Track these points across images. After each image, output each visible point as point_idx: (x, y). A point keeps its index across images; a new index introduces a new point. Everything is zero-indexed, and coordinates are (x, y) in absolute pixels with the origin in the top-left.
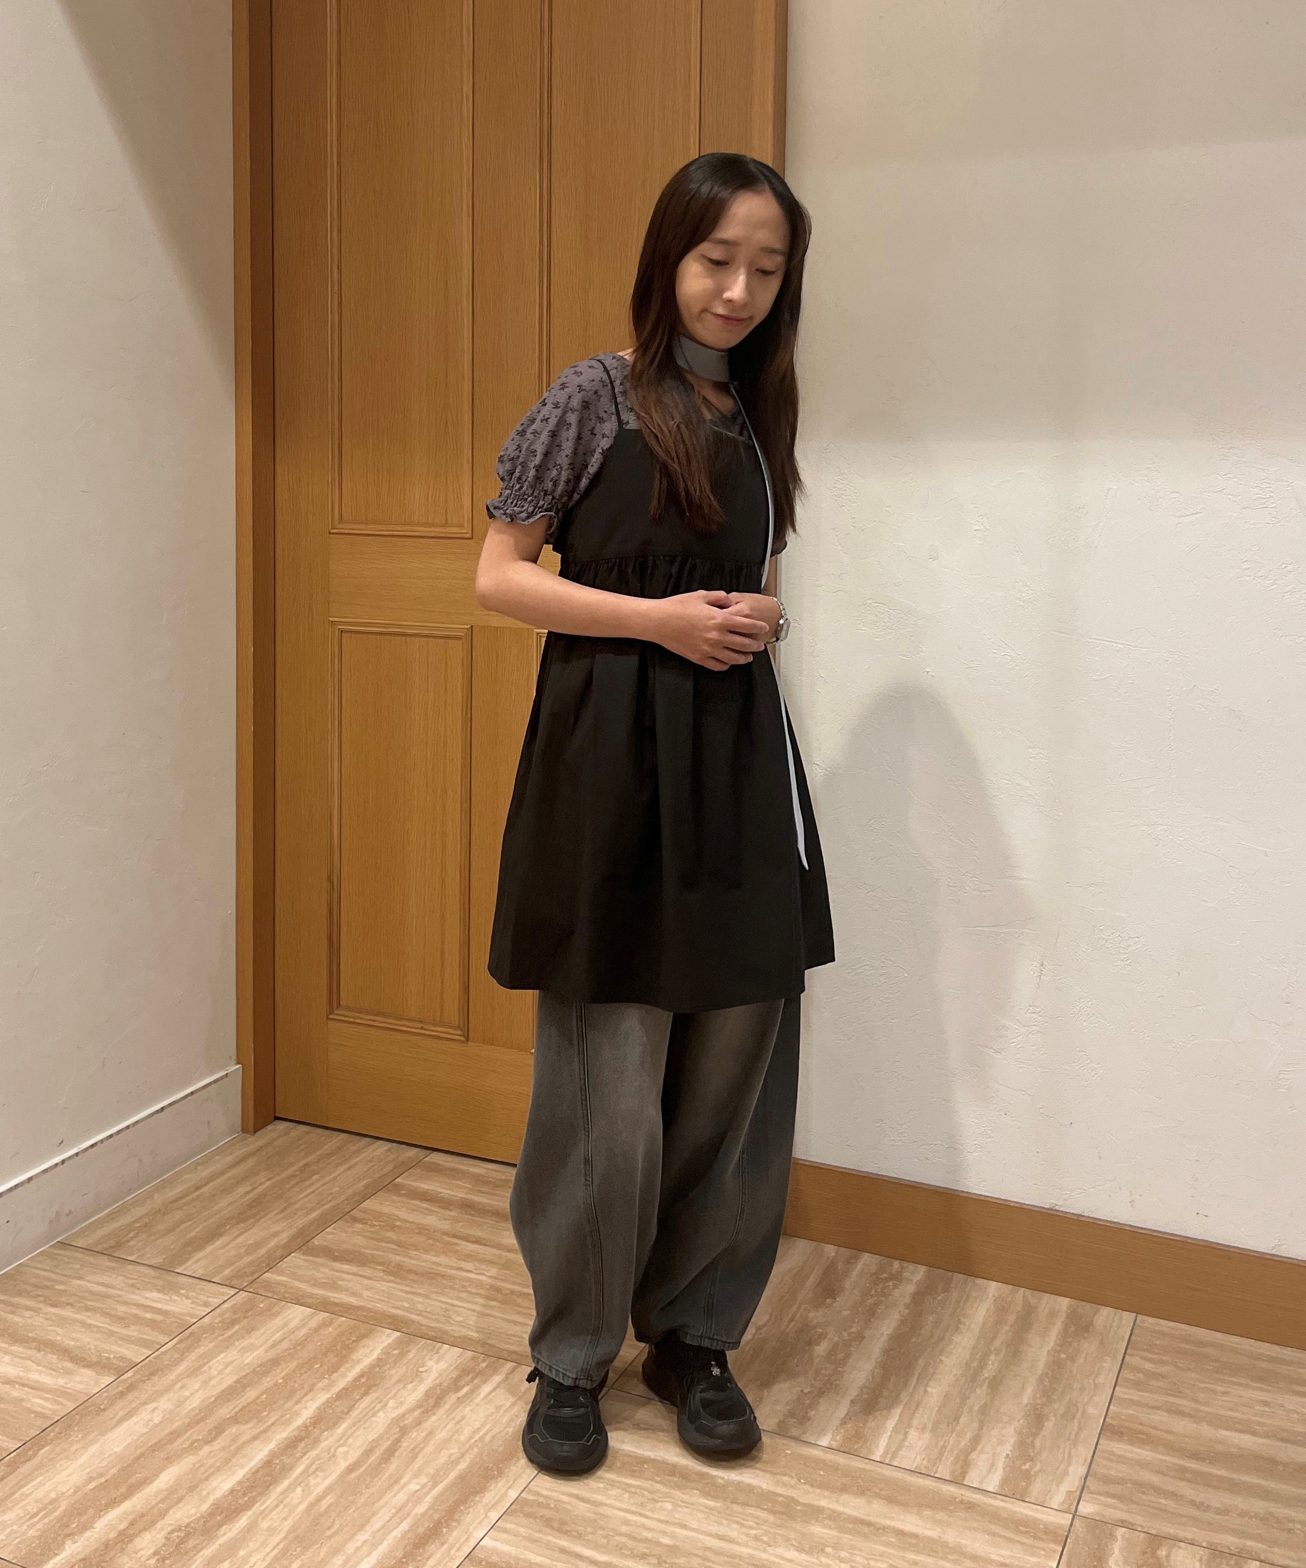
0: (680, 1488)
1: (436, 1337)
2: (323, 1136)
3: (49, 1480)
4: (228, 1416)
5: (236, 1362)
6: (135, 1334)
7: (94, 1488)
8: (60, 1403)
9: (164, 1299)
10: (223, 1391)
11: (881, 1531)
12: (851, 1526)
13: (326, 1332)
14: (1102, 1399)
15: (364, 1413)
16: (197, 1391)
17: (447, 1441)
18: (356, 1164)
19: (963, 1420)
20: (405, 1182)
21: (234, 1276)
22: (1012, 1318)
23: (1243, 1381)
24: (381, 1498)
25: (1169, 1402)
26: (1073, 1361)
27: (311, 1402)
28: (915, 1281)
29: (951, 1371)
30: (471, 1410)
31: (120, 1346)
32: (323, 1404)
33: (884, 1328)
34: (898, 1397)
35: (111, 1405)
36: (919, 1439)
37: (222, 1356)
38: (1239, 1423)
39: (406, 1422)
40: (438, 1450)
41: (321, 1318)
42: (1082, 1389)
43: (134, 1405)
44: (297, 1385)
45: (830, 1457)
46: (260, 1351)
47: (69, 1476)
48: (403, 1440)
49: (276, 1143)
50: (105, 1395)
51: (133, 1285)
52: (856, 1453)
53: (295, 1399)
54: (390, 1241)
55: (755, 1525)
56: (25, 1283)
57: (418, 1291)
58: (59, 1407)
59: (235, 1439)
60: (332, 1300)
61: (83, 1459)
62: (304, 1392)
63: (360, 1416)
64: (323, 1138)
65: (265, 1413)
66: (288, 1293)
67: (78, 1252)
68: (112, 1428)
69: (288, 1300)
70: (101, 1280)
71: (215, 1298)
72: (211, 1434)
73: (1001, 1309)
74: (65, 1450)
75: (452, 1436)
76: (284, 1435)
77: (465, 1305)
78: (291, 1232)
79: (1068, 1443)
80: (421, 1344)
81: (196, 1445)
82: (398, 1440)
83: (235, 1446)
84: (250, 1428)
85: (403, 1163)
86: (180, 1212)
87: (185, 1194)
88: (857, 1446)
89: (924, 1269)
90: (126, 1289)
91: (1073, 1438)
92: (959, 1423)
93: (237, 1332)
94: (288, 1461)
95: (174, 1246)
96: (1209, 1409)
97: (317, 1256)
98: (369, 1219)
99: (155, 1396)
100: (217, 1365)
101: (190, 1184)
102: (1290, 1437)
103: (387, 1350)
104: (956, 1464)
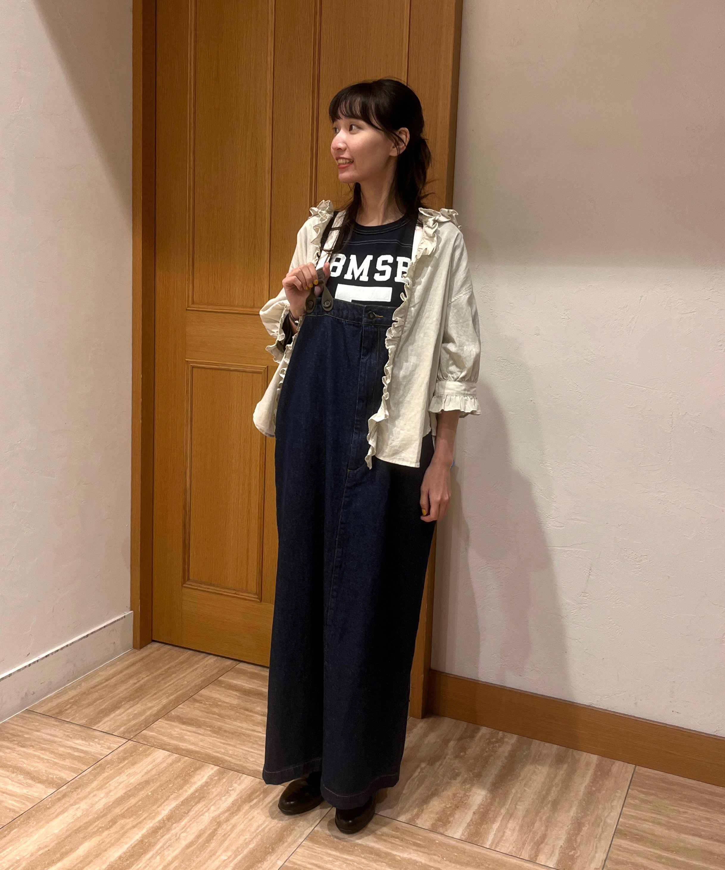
0: (375, 861)
1: (239, 770)
2: (179, 651)
3: (16, 849)
4: (119, 814)
5: (125, 782)
6: (69, 764)
7: (42, 854)
8: (24, 804)
9: (86, 744)
10: (117, 799)
13: (175, 766)
14: (615, 814)
15: (197, 814)
17: (243, 831)
18: (196, 669)
19: (537, 825)
20: (225, 679)
21: (125, 732)
23: (695, 806)
24: (205, 863)
25: (653, 817)
26: (600, 792)
27: (167, 806)
28: (511, 743)
29: (530, 797)
30: (258, 813)
31: (59, 771)
32: (174, 807)
33: (493, 770)
34: (499, 811)
35: (53, 806)
36: (511, 836)
37: (117, 778)
38: (694, 831)
39: (221, 819)
40: (238, 836)
41: (174, 758)
42: (604, 809)
43: (66, 806)
44: (159, 796)
45: (460, 845)
46: (139, 776)
47: (28, 846)
48: (218, 830)
49: (152, 655)
50: (50, 799)
51: (68, 736)
52: (476, 843)
53: (158, 805)
54: (214, 713)
56: (7, 733)
57: (229, 743)
58: (23, 806)
59: (122, 828)
60: (181, 747)
61: (35, 837)
62: (163, 800)
63: (194, 816)
64: (179, 653)
65: (141, 812)
66: (156, 742)
67: (38, 716)
68: (54, 819)
69: (156, 746)
70: (49, 732)
71: (114, 744)
72: (109, 823)
73: (559, 761)
74: (26, 831)
75: (247, 828)
76: (151, 825)
77: (256, 752)
78: (159, 707)
79: (596, 840)
80: (230, 774)
81: (100, 830)
82: (216, 830)
83: (123, 831)
84: (132, 821)
85: (224, 668)
86: (97, 694)
87: (100, 683)
88: (475, 839)
89: (515, 737)
90: (63, 738)
91: (598, 836)
92: (534, 827)
93: (126, 764)
94: (153, 841)
95: (92, 714)
96: (675, 822)
97: (174, 721)
98: (203, 700)
99: (78, 801)
100: (114, 783)
101: (103, 678)
102: (721, 839)
103: (211, 777)
104: (532, 851)
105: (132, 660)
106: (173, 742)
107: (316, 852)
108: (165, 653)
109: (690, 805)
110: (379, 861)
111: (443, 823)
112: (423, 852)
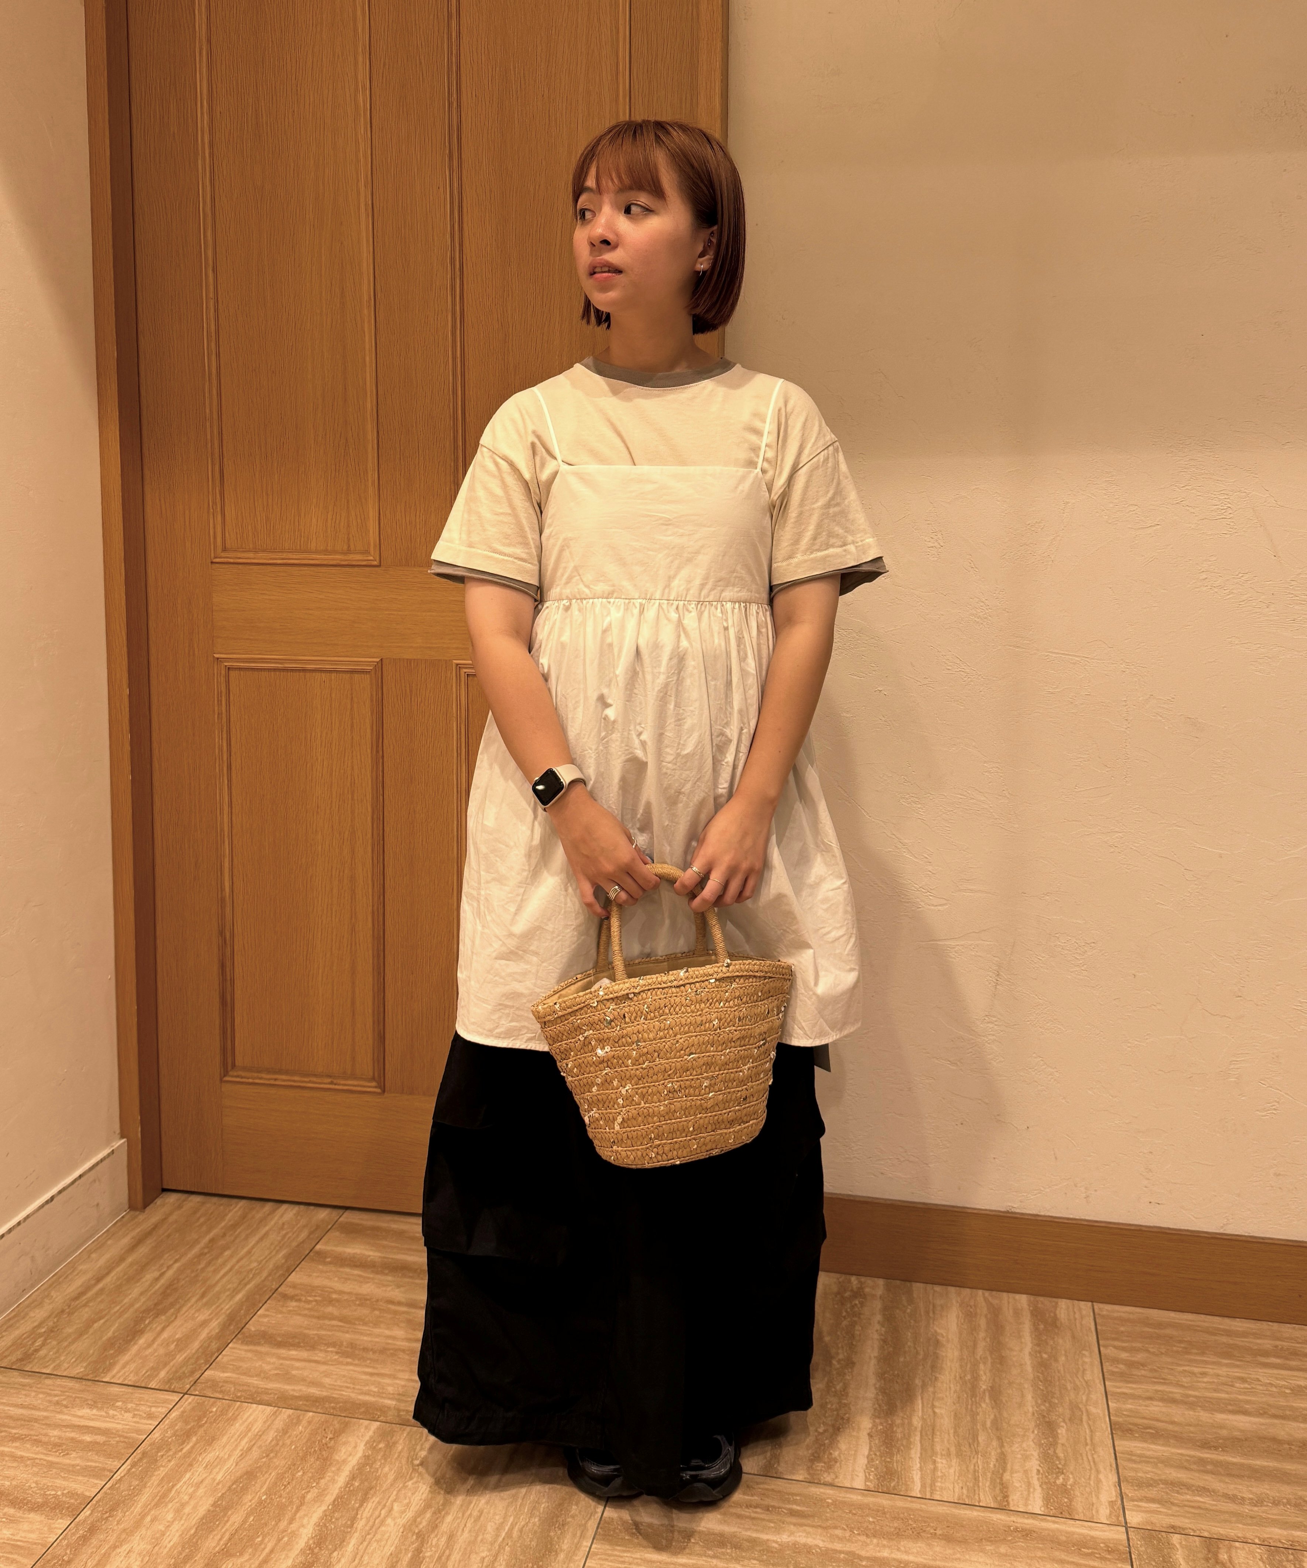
0: (737, 1560)
2: (222, 1204)
4: (217, 1549)
5: (206, 1482)
6: (78, 1461)
9: (101, 1416)
10: (202, 1519)
13: (296, 1433)
15: (371, 1523)
16: (172, 1522)
17: (472, 1543)
18: (266, 1234)
19: (981, 1439)
20: (328, 1248)
21: (171, 1379)
22: (982, 1323)
23: (1213, 1359)
25: (1157, 1391)
26: (1056, 1360)
27: (306, 1518)
28: (878, 1297)
29: (949, 1388)
31: (64, 1478)
32: (321, 1518)
33: (869, 1351)
34: (910, 1424)
35: (76, 1554)
36: (950, 1467)
37: (188, 1476)
38: (1231, 1404)
39: (421, 1526)
40: (467, 1555)
41: (286, 1417)
42: (1076, 1389)
43: (103, 1551)
44: (284, 1500)
45: (870, 1500)
46: (230, 1464)
48: (423, 1549)
49: (171, 1220)
50: (65, 1542)
51: (58, 1403)
52: (895, 1492)
53: (287, 1517)
54: (332, 1318)
60: (291, 1393)
62: (295, 1507)
63: (367, 1528)
64: (222, 1207)
65: (259, 1539)
66: (239, 1391)
69: (243, 1399)
70: (19, 1401)
71: (158, 1407)
73: (970, 1315)
75: (476, 1538)
76: (289, 1562)
78: (222, 1318)
79: (1087, 1448)
80: (406, 1433)
82: (419, 1551)
84: (246, 1561)
85: (318, 1227)
86: (87, 1309)
87: (87, 1288)
88: (892, 1485)
89: (881, 1282)
90: (52, 1408)
91: (1089, 1441)
92: (978, 1443)
93: (195, 1444)
95: (91, 1352)
96: (1196, 1393)
97: (259, 1344)
98: (302, 1295)
99: (123, 1536)
100: (185, 1487)
101: (89, 1275)
102: (1280, 1413)
103: (371, 1445)
104: (995, 1487)
105: (134, 1232)
106: (271, 1385)
107: (623, 1562)
108: (195, 1212)
109: (1205, 1359)
110: (743, 1557)
111: (825, 1463)
112: (813, 1526)
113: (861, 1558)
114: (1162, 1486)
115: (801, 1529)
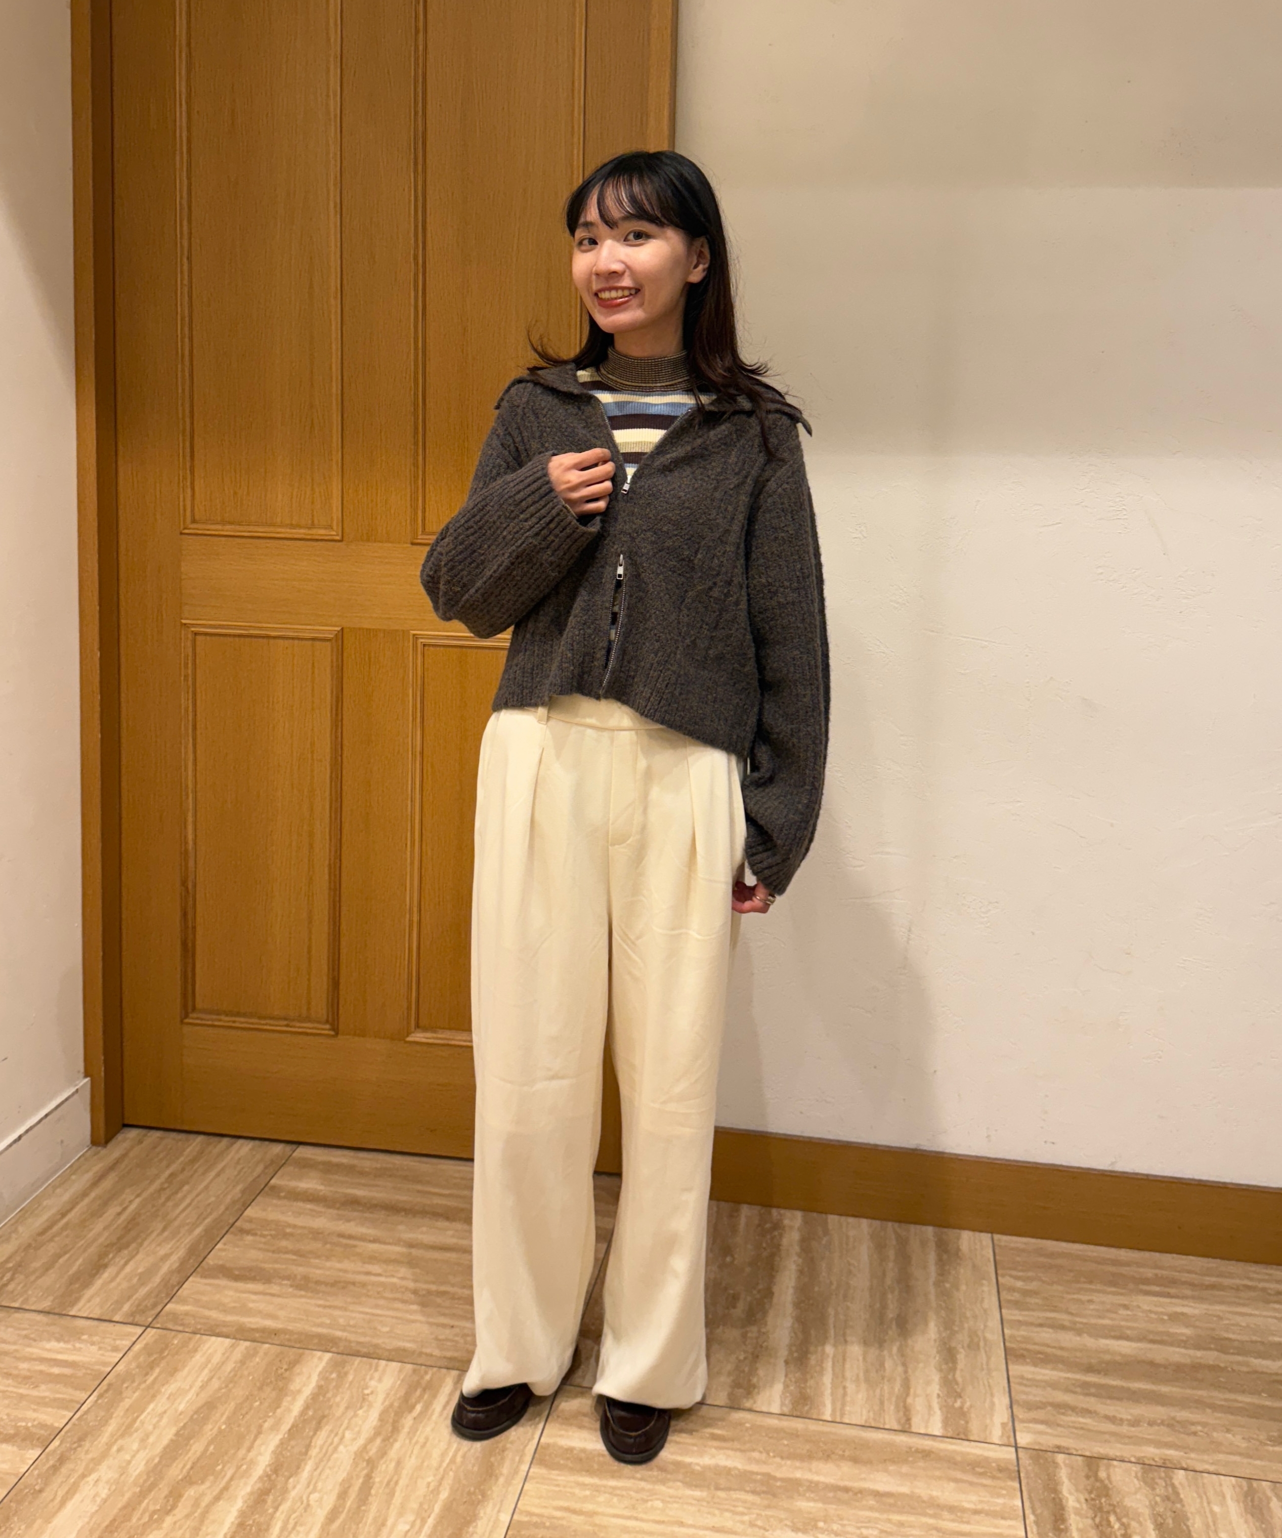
0: (663, 1482)
1: (369, 1353)
2: (180, 1140)
4: (180, 1477)
5: (169, 1412)
6: (47, 1394)
9: (67, 1349)
10: (165, 1448)
11: (859, 1495)
12: (831, 1495)
13: (252, 1364)
14: (994, 1322)
15: (324, 1451)
16: (138, 1451)
17: (419, 1468)
18: (223, 1170)
19: (888, 1366)
20: (281, 1183)
21: (135, 1312)
22: (891, 1253)
23: (1099, 1287)
26: (958, 1290)
27: (263, 1447)
28: (797, 1228)
29: (861, 1317)
30: (433, 1430)
31: (35, 1410)
32: (278, 1447)
33: (787, 1281)
34: (823, 1351)
35: (47, 1484)
36: (858, 1392)
37: (151, 1406)
38: (1114, 1331)
39: (371, 1453)
40: (414, 1480)
41: (243, 1348)
42: (975, 1317)
43: (73, 1480)
44: (242, 1429)
45: (785, 1423)
46: (191, 1395)
48: (373, 1475)
49: (131, 1155)
50: (36, 1472)
51: (26, 1337)
52: (809, 1416)
53: (245, 1445)
54: (285, 1251)
55: (745, 1511)
57: (333, 1303)
59: (196, 1503)
60: (248, 1325)
62: (253, 1436)
63: (321, 1455)
64: (180, 1143)
65: (220, 1467)
66: (200, 1323)
68: (56, 1514)
69: (202, 1332)
71: (122, 1340)
72: (168, 1501)
73: (881, 1247)
75: (423, 1462)
76: (248, 1489)
77: (386, 1313)
78: (182, 1253)
79: (984, 1373)
80: (356, 1363)
81: (156, 1516)
82: (369, 1477)
83: (199, 1511)
84: (209, 1488)
85: (272, 1161)
86: (52, 1244)
87: (53, 1223)
88: (806, 1408)
89: (799, 1214)
90: (19, 1342)
91: (985, 1368)
92: (886, 1369)
93: (158, 1376)
94: (262, 1520)
95: (58, 1286)
96: (1085, 1321)
97: (218, 1278)
98: (257, 1229)
99: (91, 1465)
100: (149, 1417)
101: (53, 1211)
102: (1158, 1338)
103: (324, 1376)
104: (898, 1411)
105: (98, 1167)
106: (229, 1318)
107: (558, 1485)
108: (155, 1148)
109: (1093, 1287)
110: (669, 1480)
111: (745, 1389)
112: (732, 1449)
113: (775, 1479)
114: (1049, 1408)
115: (722, 1451)
